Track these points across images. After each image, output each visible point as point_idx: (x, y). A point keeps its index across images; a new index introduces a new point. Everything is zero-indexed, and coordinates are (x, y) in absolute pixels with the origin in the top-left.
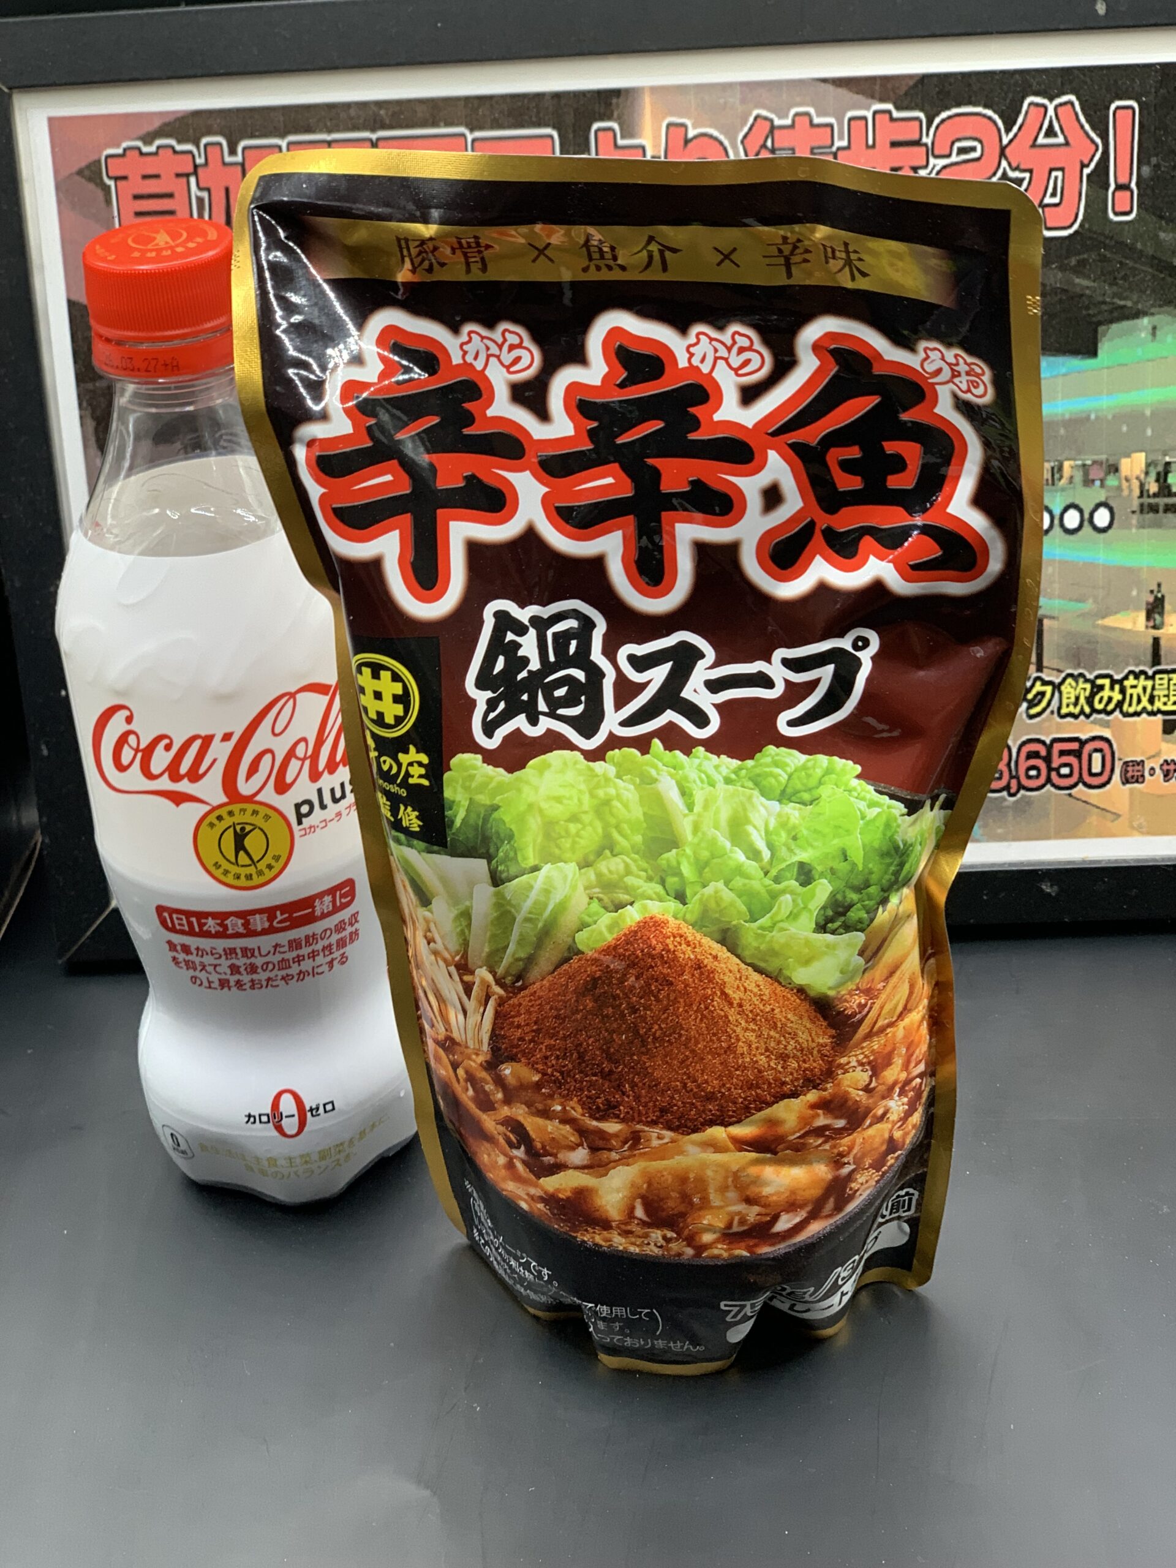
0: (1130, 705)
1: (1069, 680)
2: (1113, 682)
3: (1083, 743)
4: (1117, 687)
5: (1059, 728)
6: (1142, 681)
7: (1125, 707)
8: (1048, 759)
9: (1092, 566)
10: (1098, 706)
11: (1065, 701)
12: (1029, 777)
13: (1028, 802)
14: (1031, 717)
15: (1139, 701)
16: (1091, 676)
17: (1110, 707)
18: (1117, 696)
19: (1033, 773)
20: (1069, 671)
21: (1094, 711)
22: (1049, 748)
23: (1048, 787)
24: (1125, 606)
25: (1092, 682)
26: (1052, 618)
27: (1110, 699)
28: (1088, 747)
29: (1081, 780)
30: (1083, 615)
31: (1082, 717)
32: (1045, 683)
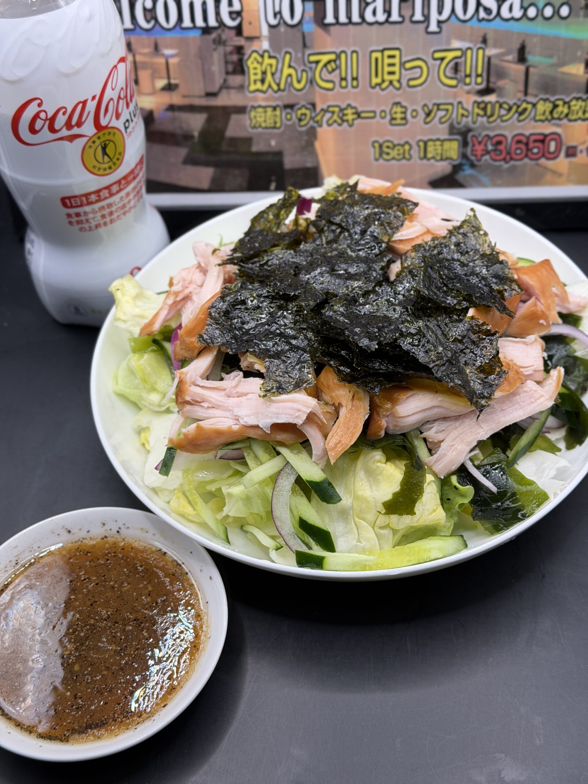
0: (573, 115)
1: (541, 102)
2: (565, 103)
3: (546, 136)
4: (566, 106)
5: (534, 127)
6: (580, 103)
7: (570, 117)
8: (527, 144)
9: (557, 38)
10: (556, 115)
11: (538, 113)
12: (516, 154)
13: (514, 168)
14: (519, 121)
15: (577, 113)
16: (553, 99)
17: (563, 116)
18: (566, 110)
19: (518, 151)
20: (542, 96)
21: (553, 118)
22: (528, 138)
23: (526, 160)
24: (573, 60)
25: (553, 103)
26: (534, 67)
27: (562, 112)
28: (548, 139)
29: (543, 156)
30: (552, 65)
31: (546, 123)
32: (528, 103)
